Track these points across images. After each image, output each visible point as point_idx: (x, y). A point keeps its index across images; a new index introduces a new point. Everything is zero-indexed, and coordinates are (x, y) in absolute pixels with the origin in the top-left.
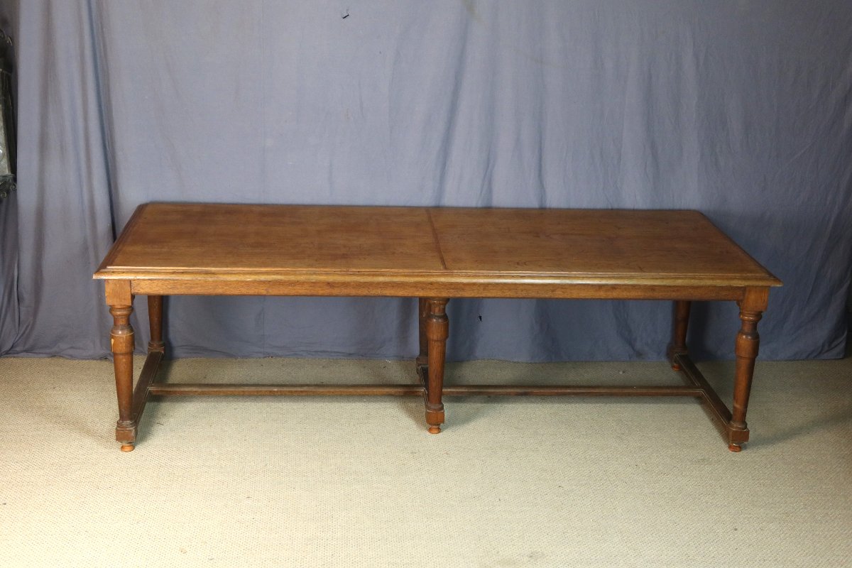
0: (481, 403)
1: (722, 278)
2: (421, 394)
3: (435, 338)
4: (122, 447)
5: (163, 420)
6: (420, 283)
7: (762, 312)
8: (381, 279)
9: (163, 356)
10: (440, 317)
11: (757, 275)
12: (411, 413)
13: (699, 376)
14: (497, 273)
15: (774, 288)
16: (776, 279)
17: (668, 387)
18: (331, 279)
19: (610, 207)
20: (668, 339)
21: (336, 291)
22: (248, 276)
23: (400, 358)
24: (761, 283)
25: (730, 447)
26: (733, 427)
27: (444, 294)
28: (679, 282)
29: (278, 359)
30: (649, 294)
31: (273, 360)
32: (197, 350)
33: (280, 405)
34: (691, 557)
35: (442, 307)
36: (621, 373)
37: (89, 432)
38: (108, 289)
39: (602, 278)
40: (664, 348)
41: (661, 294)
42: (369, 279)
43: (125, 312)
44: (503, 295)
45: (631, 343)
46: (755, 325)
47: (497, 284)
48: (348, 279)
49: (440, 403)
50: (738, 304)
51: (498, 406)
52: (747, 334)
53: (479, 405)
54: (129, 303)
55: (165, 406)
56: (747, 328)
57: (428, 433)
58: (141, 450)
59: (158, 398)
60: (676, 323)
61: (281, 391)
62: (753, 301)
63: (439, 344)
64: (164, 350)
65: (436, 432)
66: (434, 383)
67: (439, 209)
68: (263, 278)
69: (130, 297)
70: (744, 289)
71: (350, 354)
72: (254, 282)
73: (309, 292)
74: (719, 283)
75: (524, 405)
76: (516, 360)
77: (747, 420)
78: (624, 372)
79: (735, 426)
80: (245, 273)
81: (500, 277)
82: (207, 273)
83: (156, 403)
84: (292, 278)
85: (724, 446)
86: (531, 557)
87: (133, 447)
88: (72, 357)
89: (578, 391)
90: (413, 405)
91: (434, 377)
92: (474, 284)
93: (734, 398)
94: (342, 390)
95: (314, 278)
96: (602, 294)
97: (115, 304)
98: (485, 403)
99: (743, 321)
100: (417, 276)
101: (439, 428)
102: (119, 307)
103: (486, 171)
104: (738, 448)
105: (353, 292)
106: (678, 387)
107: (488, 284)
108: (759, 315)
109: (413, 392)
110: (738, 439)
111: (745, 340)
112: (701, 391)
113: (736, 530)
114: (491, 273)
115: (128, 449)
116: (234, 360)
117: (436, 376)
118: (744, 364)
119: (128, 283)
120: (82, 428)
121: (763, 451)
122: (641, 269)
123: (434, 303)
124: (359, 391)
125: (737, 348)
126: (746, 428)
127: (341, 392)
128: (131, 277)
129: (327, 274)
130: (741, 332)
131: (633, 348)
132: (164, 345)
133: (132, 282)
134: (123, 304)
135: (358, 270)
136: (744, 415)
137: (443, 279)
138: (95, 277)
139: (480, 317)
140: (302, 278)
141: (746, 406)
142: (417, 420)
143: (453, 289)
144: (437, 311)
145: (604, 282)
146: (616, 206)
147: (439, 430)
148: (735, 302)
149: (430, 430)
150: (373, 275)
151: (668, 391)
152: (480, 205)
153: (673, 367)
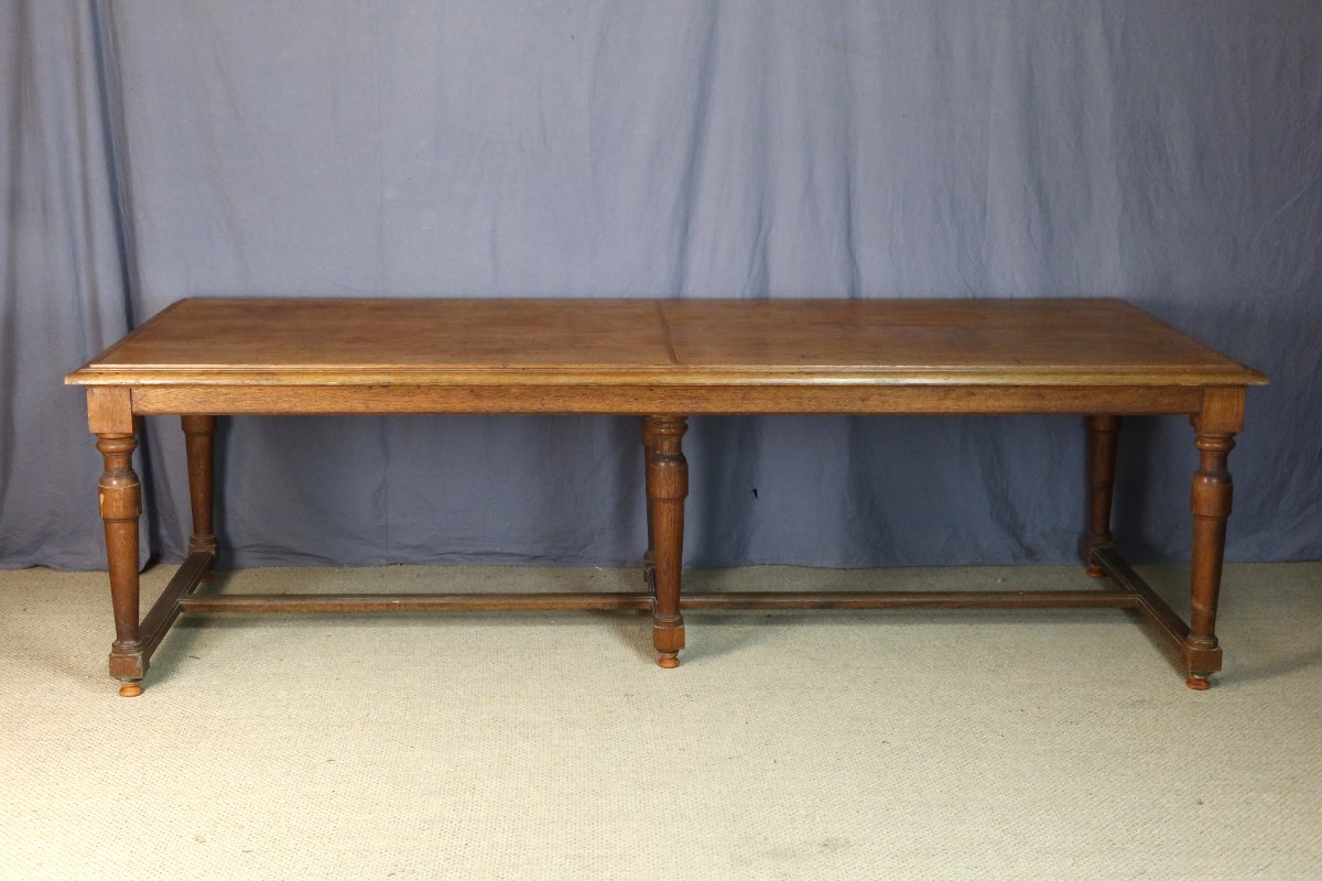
0: (754, 624)
1: (1161, 373)
2: (648, 607)
3: (664, 495)
4: (122, 690)
5: (200, 652)
6: (632, 386)
7: (1235, 434)
8: (562, 380)
9: (214, 560)
10: (671, 458)
11: (1223, 366)
12: (630, 640)
13: (1134, 578)
14: (765, 368)
15: (1255, 387)
16: (1257, 373)
17: (1078, 593)
18: (476, 380)
19: (970, 296)
20: (1079, 526)
21: (486, 405)
22: (331, 377)
23: (621, 564)
24: (1230, 380)
25: (1189, 682)
26: (1191, 644)
27: (675, 407)
28: (1085, 380)
29: (411, 567)
30: (1033, 404)
31: (403, 568)
32: (275, 554)
33: (406, 630)
34: (1117, 845)
35: (674, 439)
36: (999, 581)
37: (70, 670)
38: (94, 403)
39: (949, 374)
40: (1074, 541)
41: (1053, 403)
42: (542, 380)
43: (123, 446)
44: (777, 409)
45: (1014, 531)
46: (1223, 458)
47: (765, 387)
48: (504, 380)
49: (677, 613)
50: (1192, 424)
51: (782, 629)
52: (1210, 475)
53: (750, 628)
54: (128, 428)
55: (208, 633)
56: (1211, 464)
57: (657, 668)
58: (155, 696)
59: (197, 622)
60: (1091, 493)
61: (405, 605)
62: (1219, 413)
63: (672, 506)
64: (217, 549)
65: (671, 664)
66: (665, 578)
67: (677, 302)
68: (356, 380)
69: (130, 418)
70: (1201, 391)
71: (535, 558)
72: (342, 387)
73: (439, 407)
74: (1156, 380)
75: (829, 627)
76: (817, 564)
77: (1217, 634)
78: (1004, 580)
79: (1197, 643)
80: (326, 373)
81: (770, 374)
82: (260, 373)
83: (193, 630)
84: (409, 379)
85: (1180, 682)
86: (825, 845)
87: (142, 691)
88: (63, 567)
89: (922, 600)
90: (634, 628)
91: (665, 566)
92: (726, 387)
93: (1193, 593)
94: (512, 601)
95: (445, 379)
96: (950, 405)
97: (105, 430)
98: (761, 624)
99: (1202, 451)
100: (626, 374)
101: (675, 659)
102: (111, 436)
103: (757, 238)
104: (1204, 684)
105: (516, 406)
106: (1095, 593)
107: (752, 387)
108: (1229, 440)
109: (634, 604)
110: (1202, 668)
111: (1207, 487)
112: (1136, 599)
113: (1201, 803)
114: (755, 368)
115: (131, 691)
116: (337, 569)
117: (668, 563)
118: (1207, 529)
119: (125, 393)
120: (60, 664)
121: (1248, 688)
122: (1018, 362)
123: (661, 434)
124: (540, 602)
125: (1194, 501)
126: (1216, 645)
127: (510, 604)
128: (131, 381)
129: (469, 373)
130: (1201, 473)
131: (1019, 541)
132: (215, 541)
133: (135, 391)
134: (119, 431)
135: (523, 366)
136: (1212, 621)
137: (669, 379)
138: (67, 382)
139: (755, 491)
140: (425, 380)
141: (1214, 606)
142: (639, 648)
143: (691, 398)
144: (666, 447)
145: (952, 381)
146: (980, 294)
147: (677, 663)
148: (1188, 416)
149: (661, 662)
150: (549, 374)
151: (1080, 599)
152: (748, 294)
153: (1090, 571)
